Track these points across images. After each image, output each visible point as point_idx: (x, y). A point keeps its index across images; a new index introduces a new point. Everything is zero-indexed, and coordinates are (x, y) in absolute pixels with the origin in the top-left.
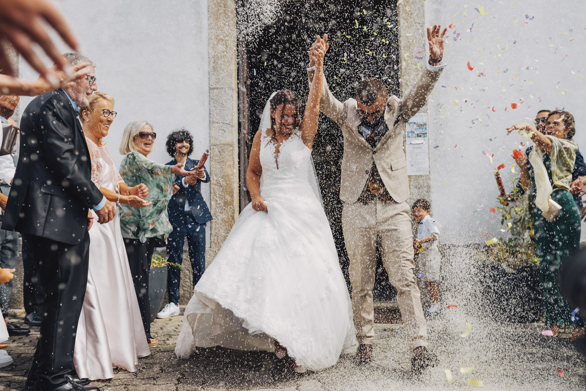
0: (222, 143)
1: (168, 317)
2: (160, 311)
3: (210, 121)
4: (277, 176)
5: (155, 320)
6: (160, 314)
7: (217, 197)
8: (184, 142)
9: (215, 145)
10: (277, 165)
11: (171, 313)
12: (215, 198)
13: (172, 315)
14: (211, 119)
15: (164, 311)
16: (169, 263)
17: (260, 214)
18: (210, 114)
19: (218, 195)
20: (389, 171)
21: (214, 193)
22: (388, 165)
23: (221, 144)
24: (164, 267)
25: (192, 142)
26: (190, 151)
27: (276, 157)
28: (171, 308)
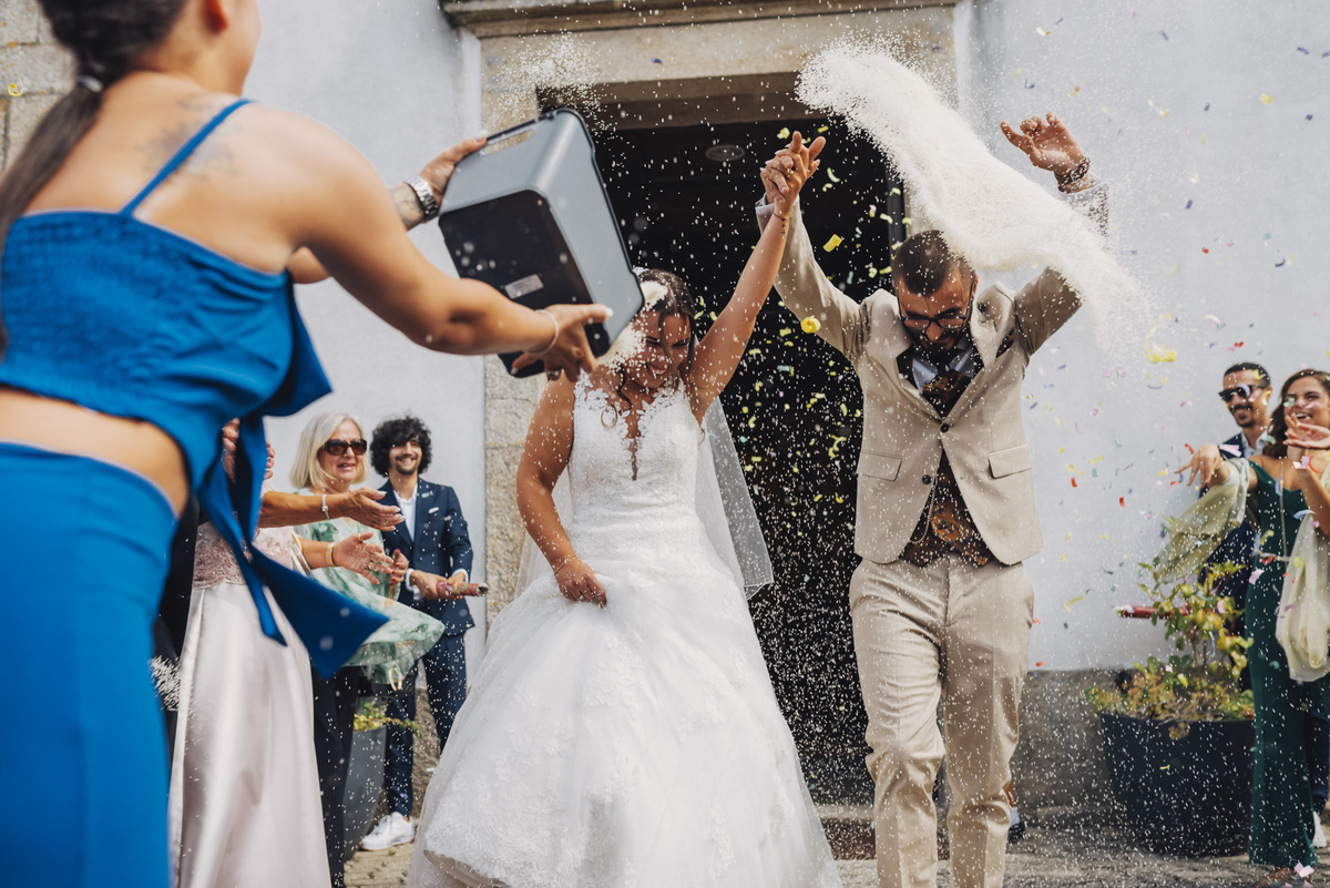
0: (512, 442)
1: (385, 847)
2: (369, 833)
3: (486, 394)
4: (632, 499)
5: (358, 854)
6: (368, 841)
7: (500, 565)
8: (409, 444)
9: (496, 448)
10: (635, 470)
11: (392, 837)
12: (497, 567)
13: (397, 843)
14: (488, 391)
15: (377, 834)
16: (389, 719)
17: (582, 611)
18: (485, 378)
19: (502, 562)
20: (985, 478)
21: (495, 557)
22: (981, 462)
23: (509, 445)
24: (379, 730)
25: (429, 442)
26: (424, 463)
27: (633, 449)
28: (395, 825)
